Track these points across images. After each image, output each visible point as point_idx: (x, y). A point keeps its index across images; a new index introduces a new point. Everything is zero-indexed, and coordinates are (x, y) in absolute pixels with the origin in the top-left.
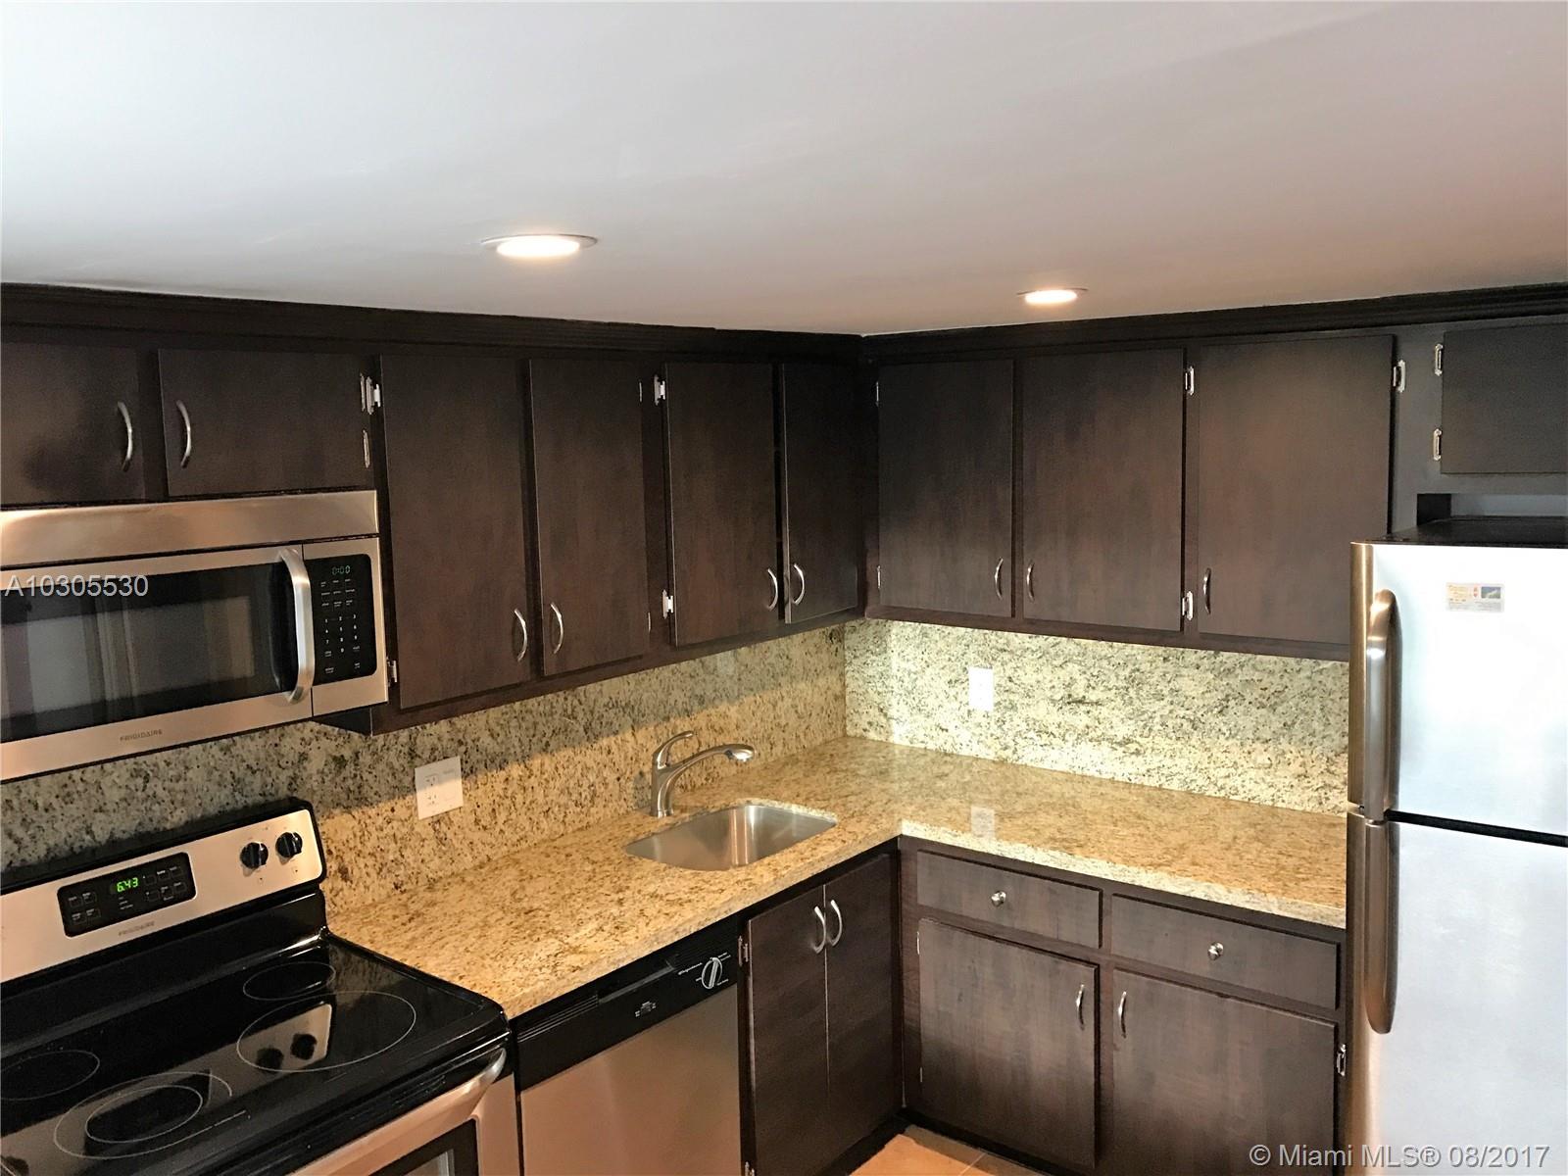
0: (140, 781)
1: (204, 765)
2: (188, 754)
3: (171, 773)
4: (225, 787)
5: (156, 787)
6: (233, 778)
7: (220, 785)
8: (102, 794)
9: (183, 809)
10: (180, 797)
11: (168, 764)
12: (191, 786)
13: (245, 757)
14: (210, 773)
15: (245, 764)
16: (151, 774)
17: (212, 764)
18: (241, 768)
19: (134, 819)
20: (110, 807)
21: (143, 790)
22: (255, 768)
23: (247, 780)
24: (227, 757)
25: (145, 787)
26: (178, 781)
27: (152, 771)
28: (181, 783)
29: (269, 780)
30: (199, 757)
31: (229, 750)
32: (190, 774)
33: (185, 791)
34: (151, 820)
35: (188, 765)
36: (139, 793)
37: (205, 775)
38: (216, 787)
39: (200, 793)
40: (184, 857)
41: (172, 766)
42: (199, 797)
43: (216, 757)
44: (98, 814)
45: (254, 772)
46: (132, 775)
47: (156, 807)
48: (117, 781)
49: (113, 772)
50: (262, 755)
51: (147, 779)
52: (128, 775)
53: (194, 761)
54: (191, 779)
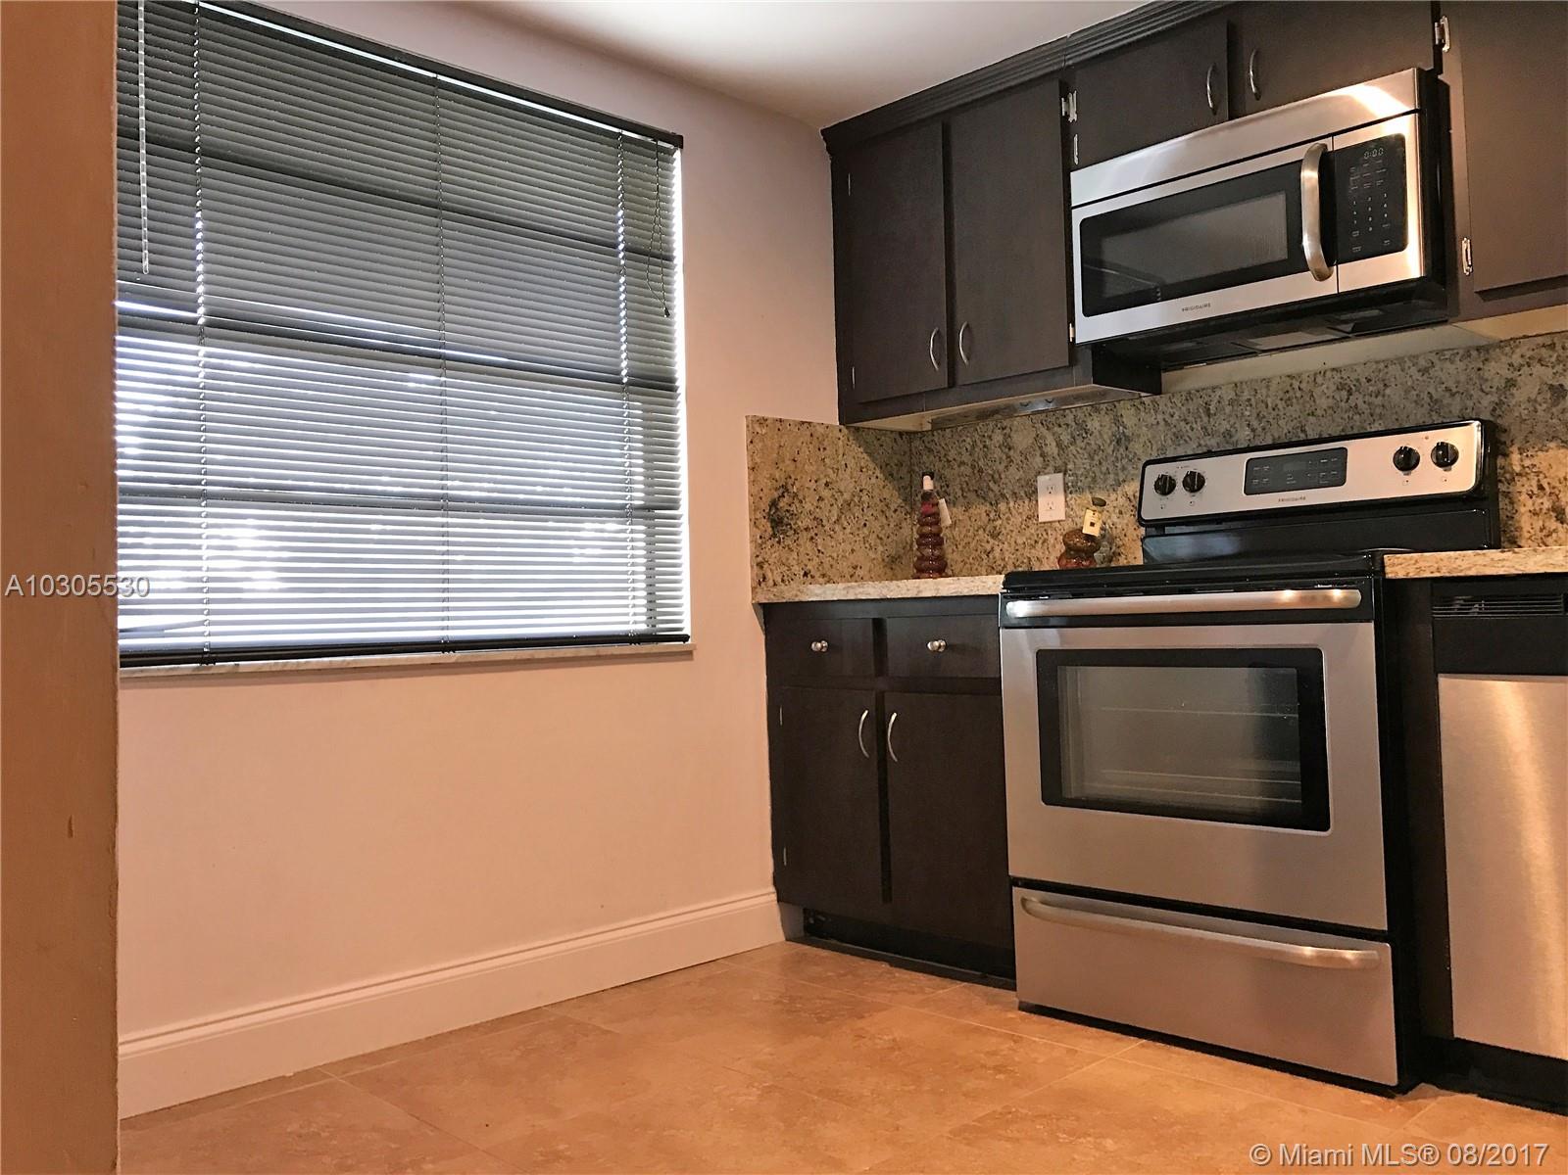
0: (1344, 393)
1: (1401, 384)
2: (1387, 373)
3: (1371, 388)
4: (1422, 406)
5: (1358, 399)
6: (1431, 398)
7: (1416, 402)
8: (1314, 401)
9: (1380, 422)
10: (1378, 411)
11: (1369, 381)
12: (1390, 402)
13: (1444, 380)
14: (1407, 392)
15: (1444, 386)
16: (1353, 388)
17: (1409, 384)
18: (1439, 390)
19: (1338, 426)
20: (1319, 412)
21: (1347, 401)
22: (1454, 390)
23: (1445, 402)
24: (1425, 377)
25: (1348, 399)
26: (1376, 397)
27: (1355, 385)
28: (1380, 398)
29: (1470, 404)
30: (1397, 377)
31: (1428, 372)
32: (1388, 391)
33: (1383, 406)
34: (1352, 428)
35: (1386, 382)
36: (1343, 404)
37: (1403, 394)
38: (1414, 405)
39: (1397, 409)
40: (1344, 450)
41: (1373, 382)
42: (1396, 413)
43: (1414, 377)
44: (1310, 417)
45: (1453, 395)
46: (1338, 388)
47: (1356, 417)
48: (1326, 391)
49: (1323, 384)
50: (1463, 378)
51: (1350, 393)
52: (1335, 388)
53: (1393, 380)
54: (1389, 396)
